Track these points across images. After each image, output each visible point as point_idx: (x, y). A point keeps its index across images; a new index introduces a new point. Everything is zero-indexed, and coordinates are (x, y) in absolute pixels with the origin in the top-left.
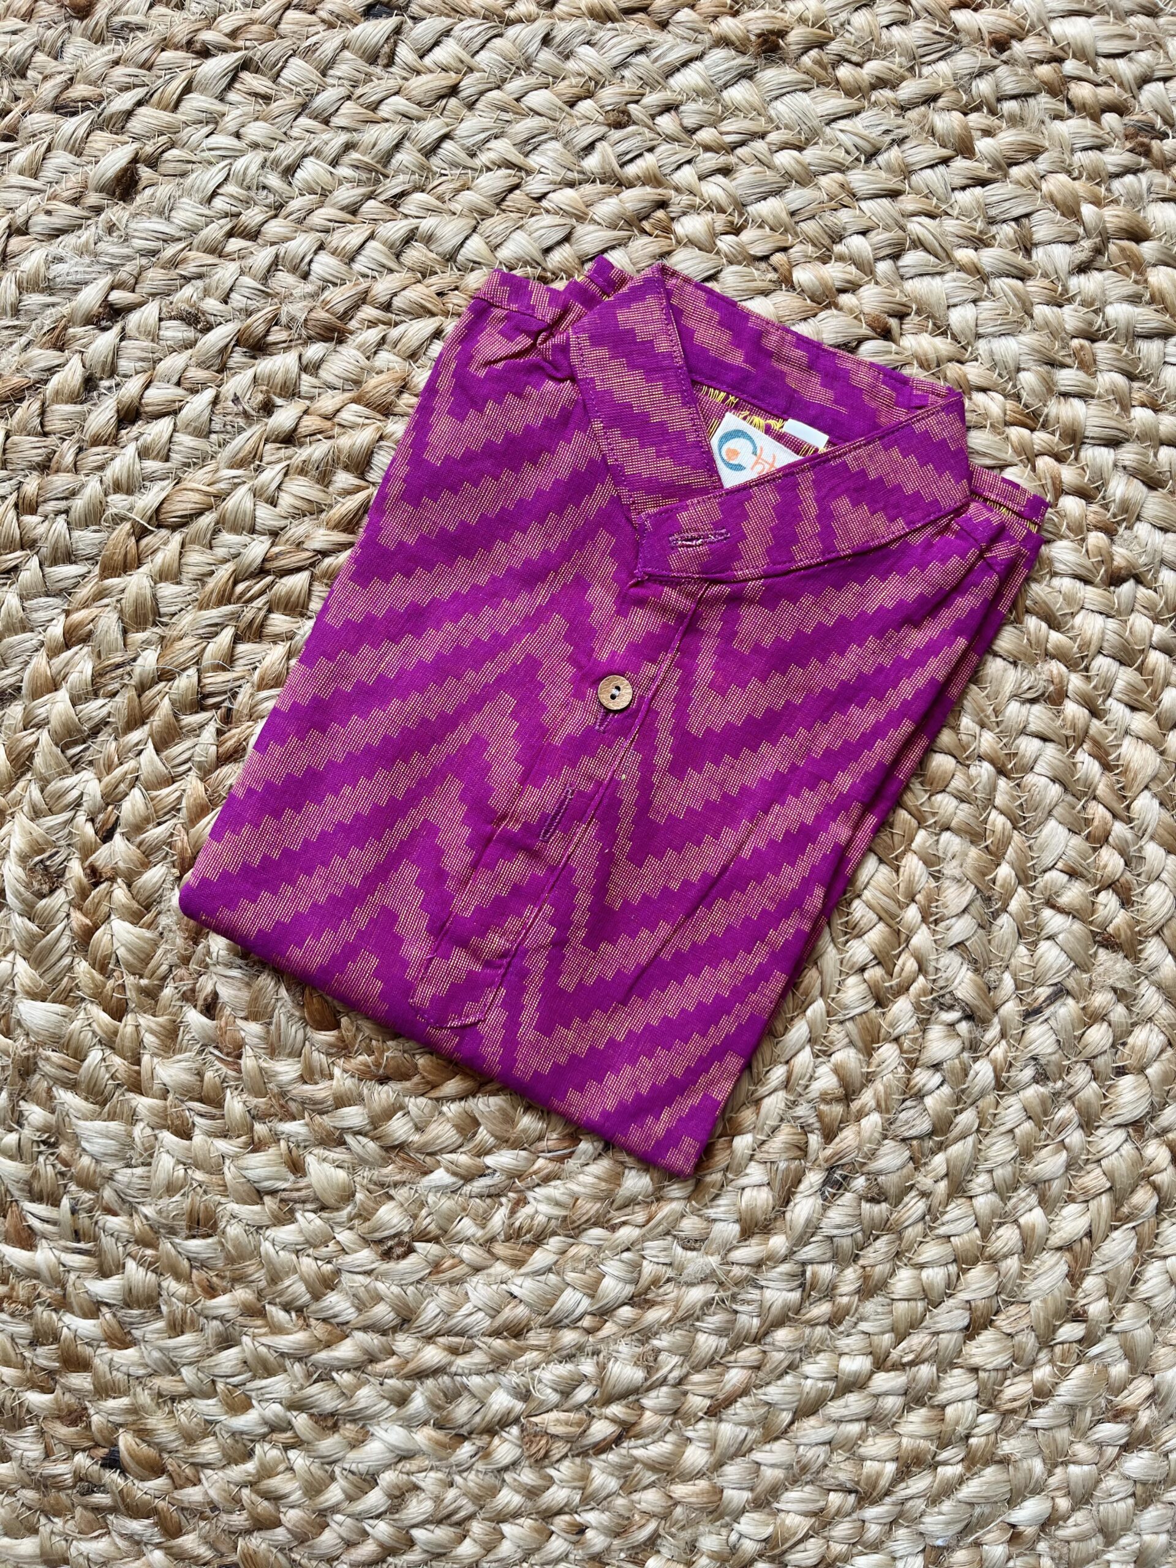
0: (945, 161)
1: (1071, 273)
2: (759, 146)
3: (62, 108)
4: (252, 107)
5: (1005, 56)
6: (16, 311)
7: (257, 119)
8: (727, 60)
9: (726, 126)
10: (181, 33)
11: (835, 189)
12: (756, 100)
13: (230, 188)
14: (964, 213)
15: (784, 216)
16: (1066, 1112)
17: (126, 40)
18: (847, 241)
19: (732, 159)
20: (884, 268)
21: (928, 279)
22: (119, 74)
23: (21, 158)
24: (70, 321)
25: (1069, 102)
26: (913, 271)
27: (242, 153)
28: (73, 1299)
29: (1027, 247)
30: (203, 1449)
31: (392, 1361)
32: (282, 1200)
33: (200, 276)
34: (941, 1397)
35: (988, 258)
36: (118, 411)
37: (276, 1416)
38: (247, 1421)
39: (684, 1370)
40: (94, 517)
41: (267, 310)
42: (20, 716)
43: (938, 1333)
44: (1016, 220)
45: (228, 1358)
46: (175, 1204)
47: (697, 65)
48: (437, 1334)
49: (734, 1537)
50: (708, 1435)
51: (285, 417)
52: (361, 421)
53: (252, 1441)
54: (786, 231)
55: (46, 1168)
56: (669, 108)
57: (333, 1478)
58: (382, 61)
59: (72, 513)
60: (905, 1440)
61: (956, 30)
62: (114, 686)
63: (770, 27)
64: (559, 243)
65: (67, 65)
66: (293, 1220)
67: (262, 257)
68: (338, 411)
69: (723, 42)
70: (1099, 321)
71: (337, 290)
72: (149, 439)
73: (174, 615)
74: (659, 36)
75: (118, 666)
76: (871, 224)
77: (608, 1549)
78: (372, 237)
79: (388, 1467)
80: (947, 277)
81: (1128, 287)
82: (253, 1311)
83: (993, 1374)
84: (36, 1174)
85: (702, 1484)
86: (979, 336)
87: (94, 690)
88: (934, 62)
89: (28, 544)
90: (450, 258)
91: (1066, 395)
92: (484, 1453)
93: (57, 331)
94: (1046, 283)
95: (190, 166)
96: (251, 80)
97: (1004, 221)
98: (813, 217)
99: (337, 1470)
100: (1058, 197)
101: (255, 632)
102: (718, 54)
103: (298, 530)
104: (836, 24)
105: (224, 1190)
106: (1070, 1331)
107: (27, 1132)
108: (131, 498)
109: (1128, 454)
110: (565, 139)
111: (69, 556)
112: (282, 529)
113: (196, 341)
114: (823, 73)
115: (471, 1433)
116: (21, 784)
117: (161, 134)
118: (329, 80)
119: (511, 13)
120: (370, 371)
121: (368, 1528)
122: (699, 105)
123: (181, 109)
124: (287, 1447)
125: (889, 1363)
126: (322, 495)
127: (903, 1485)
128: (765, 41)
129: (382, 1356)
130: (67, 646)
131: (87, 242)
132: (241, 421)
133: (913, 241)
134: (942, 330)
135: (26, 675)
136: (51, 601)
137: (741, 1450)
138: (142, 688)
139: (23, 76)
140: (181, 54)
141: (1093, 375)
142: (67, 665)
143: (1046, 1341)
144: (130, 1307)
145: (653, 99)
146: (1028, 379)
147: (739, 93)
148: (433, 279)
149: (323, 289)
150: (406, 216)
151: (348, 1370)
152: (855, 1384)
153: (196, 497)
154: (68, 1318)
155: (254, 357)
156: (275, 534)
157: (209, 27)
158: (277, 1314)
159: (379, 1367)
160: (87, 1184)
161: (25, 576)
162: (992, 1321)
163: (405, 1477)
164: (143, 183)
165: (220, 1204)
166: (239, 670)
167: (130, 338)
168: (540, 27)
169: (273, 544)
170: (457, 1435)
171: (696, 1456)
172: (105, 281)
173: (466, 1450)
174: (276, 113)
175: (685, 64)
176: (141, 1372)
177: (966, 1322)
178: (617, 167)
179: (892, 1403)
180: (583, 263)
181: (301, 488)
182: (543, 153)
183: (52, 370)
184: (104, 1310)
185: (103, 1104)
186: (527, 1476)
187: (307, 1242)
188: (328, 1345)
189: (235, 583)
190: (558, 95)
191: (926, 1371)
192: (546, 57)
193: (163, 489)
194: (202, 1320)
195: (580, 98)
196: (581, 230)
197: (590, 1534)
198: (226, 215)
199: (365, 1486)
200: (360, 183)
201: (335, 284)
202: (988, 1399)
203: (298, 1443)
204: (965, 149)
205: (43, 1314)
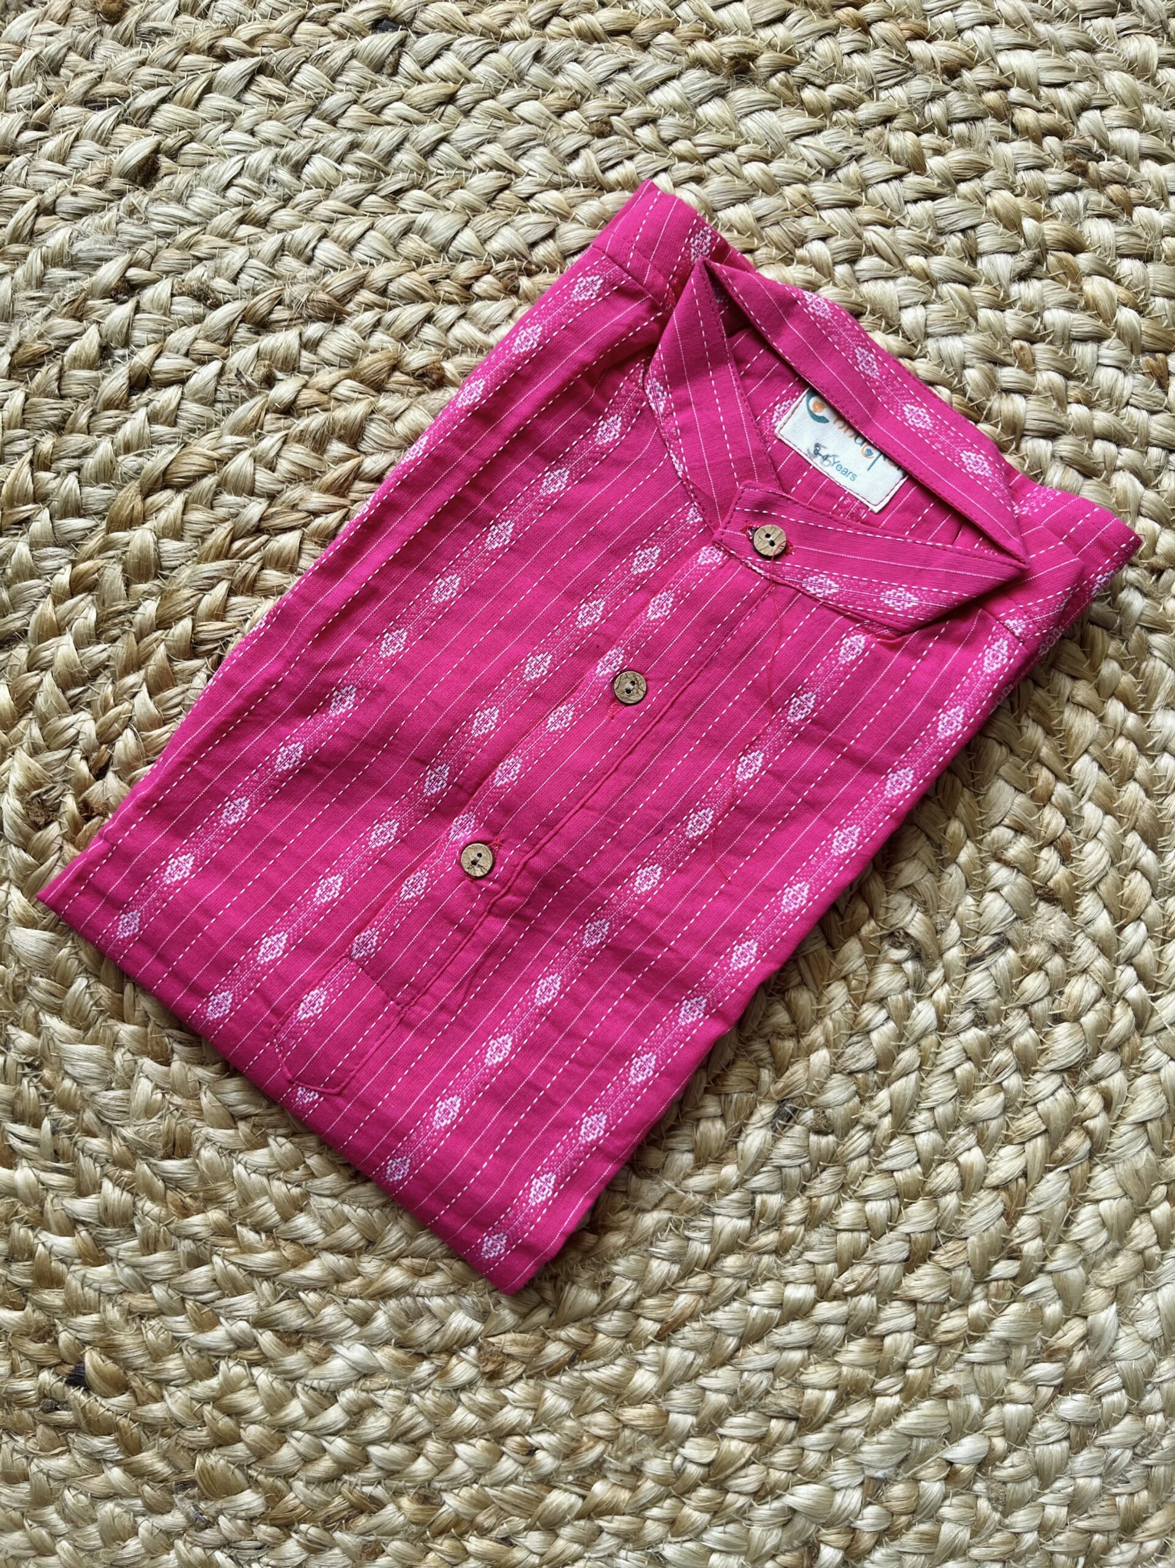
0: (899, 176)
1: (1012, 281)
2: (730, 158)
3: (90, 102)
4: (265, 108)
5: (955, 83)
6: (40, 283)
7: (270, 118)
8: (701, 79)
9: (700, 139)
10: (203, 38)
11: (798, 198)
12: (727, 116)
13: (244, 181)
14: (915, 224)
15: (751, 221)
16: (1003, 1056)
17: (153, 44)
18: (809, 246)
19: (705, 169)
20: (841, 270)
21: (881, 283)
22: (144, 74)
23: (50, 146)
24: (90, 294)
25: (1013, 126)
26: (868, 275)
27: (256, 148)
28: (50, 1216)
29: (972, 255)
30: (170, 1365)
31: (357, 1282)
32: (254, 1126)
33: (212, 257)
34: (881, 1328)
35: (937, 265)
36: (130, 378)
37: (243, 1332)
38: (216, 1337)
39: (637, 1293)
40: (106, 475)
41: (273, 290)
42: (24, 658)
43: (877, 1265)
44: (963, 231)
45: (200, 1275)
46: (150, 1127)
47: (674, 84)
48: (401, 1255)
49: (678, 1461)
50: (656, 1359)
51: (285, 389)
52: (356, 395)
53: (217, 1357)
54: (752, 235)
55: (30, 1090)
56: (649, 121)
57: (294, 1394)
58: (387, 70)
59: (84, 471)
60: (845, 1369)
61: (911, 59)
62: (115, 632)
63: (742, 50)
64: (544, 239)
65: (98, 64)
66: (266, 1145)
67: (270, 243)
68: (335, 386)
69: (699, 63)
70: (1037, 324)
71: (338, 274)
72: (158, 405)
73: (174, 568)
74: (641, 57)
75: (120, 613)
76: (830, 231)
77: (557, 1471)
78: (371, 228)
79: (347, 1385)
80: (900, 281)
81: (1065, 294)
82: (225, 1231)
83: (931, 1307)
84: (19, 1095)
85: (649, 1408)
86: (927, 336)
87: (98, 634)
88: (891, 87)
89: (40, 497)
90: (443, 249)
91: (1008, 391)
92: (442, 1372)
93: (76, 304)
94: (989, 288)
95: (207, 159)
96: (266, 83)
97: (952, 232)
98: (778, 223)
99: (299, 1387)
100: (1001, 210)
101: (249, 587)
102: (694, 74)
103: (294, 493)
104: (802, 50)
105: (200, 1113)
106: (1004, 1268)
107: (13, 1055)
108: (140, 460)
109: (1065, 446)
110: (552, 146)
111: (78, 510)
112: (279, 492)
113: (204, 317)
114: (789, 94)
115: (430, 1352)
116: (23, 723)
117: (182, 128)
118: (338, 86)
119: (506, 31)
120: (364, 350)
121: (325, 1444)
122: (677, 119)
123: (201, 107)
124: (252, 1364)
125: (831, 1293)
126: (316, 462)
127: (842, 1413)
128: (737, 64)
129: (347, 1277)
130: (73, 596)
131: (110, 223)
132: (243, 392)
133: (868, 248)
134: (893, 328)
135: (33, 619)
136: (59, 551)
137: (688, 1376)
138: (140, 636)
139: (57, 74)
140: (203, 58)
141: (1033, 373)
142: (71, 611)
143: (981, 1278)
144: (106, 1226)
145: (633, 112)
146: (973, 376)
147: (712, 110)
148: (427, 268)
149: (325, 273)
150: (404, 211)
151: (315, 1290)
152: (798, 1312)
153: (202, 461)
154: (45, 1236)
155: (258, 333)
156: (272, 497)
157: (229, 35)
158: (248, 1235)
159: (345, 1287)
160: (67, 1106)
161: (35, 527)
162: (930, 1256)
163: (364, 1394)
164: (162, 172)
165: (195, 1127)
166: (232, 619)
167: (144, 311)
168: (533, 44)
169: (270, 506)
170: (417, 1354)
171: (645, 1380)
172: (123, 259)
173: (424, 1369)
174: (288, 113)
175: (664, 81)
176: (113, 1288)
177: (905, 1255)
178: (599, 173)
179: (833, 1332)
180: (565, 258)
181: (298, 454)
182: (532, 157)
183: (70, 338)
184: (81, 1228)
185: (87, 1029)
186: (483, 1396)
187: (278, 1165)
188: (295, 1265)
189: (232, 541)
190: (547, 106)
191: (866, 1301)
192: (537, 71)
193: (172, 451)
194: (174, 1239)
195: (567, 110)
196: (565, 228)
197: (540, 1455)
198: (239, 204)
199: (325, 1402)
200: (362, 179)
201: (335, 270)
202: (924, 1332)
203: (263, 1360)
204: (917, 166)
205: (20, 1231)
